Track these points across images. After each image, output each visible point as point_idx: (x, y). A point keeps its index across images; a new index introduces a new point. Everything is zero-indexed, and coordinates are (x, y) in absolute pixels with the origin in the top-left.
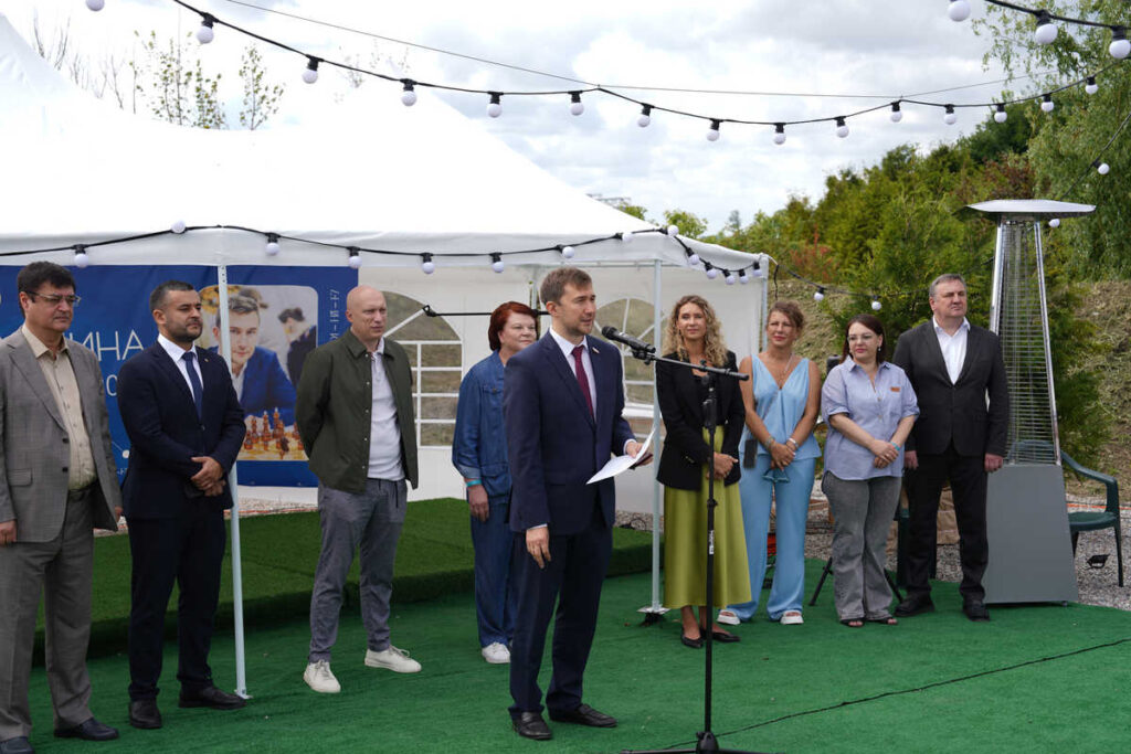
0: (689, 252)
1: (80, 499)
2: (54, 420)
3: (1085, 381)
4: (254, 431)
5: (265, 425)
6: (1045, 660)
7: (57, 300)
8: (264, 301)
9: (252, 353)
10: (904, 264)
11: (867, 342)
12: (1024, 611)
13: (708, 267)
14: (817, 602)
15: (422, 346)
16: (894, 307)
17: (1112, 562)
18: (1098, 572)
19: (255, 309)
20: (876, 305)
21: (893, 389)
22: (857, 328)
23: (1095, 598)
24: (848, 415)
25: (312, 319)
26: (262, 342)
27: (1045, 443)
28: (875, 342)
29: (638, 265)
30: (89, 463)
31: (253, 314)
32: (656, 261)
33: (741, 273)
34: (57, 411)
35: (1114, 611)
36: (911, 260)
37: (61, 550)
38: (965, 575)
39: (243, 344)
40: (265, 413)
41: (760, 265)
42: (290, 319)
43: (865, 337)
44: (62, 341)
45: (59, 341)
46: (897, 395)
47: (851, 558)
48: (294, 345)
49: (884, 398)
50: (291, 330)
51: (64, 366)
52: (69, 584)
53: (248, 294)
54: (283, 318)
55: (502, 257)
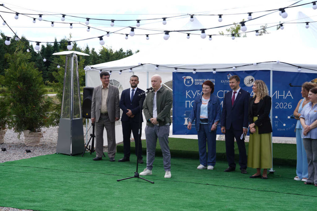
30: (106, 109)
37: (103, 124)
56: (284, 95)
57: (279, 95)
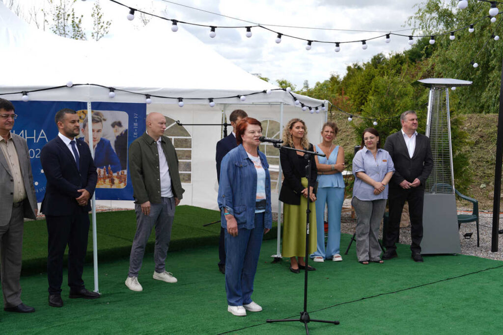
0: (295, 99)
1: (18, 207)
2: (7, 171)
3: (464, 158)
4: (100, 175)
5: (104, 172)
6: (448, 279)
7: (7, 116)
8: (104, 118)
9: (99, 140)
10: (387, 105)
11: (373, 140)
12: (438, 257)
13: (303, 105)
14: (348, 253)
15: (175, 139)
16: (383, 124)
17: (475, 236)
18: (468, 240)
19: (101, 121)
20: (375, 123)
21: (384, 161)
22: (368, 134)
23: (468, 252)
24: (364, 172)
25: (126, 126)
26: (104, 136)
27: (448, 185)
28: (376, 140)
29: (270, 104)
30: (22, 190)
31: (100, 123)
32: (281, 103)
33: (317, 108)
34: (8, 167)
35: (477, 258)
36: (390, 103)
37: (9, 230)
38: (413, 242)
39: (95, 137)
40: (105, 167)
41: (325, 105)
42: (116, 126)
43: (371, 138)
44: (9, 135)
45: (8, 134)
46: (385, 163)
47: (364, 234)
48: (118, 137)
49: (380, 165)
50: (116, 131)
51: (11, 146)
52: (12, 244)
53: (97, 114)
54: (113, 125)
55: (213, 100)
56: (34, 137)
57: (27, 136)
